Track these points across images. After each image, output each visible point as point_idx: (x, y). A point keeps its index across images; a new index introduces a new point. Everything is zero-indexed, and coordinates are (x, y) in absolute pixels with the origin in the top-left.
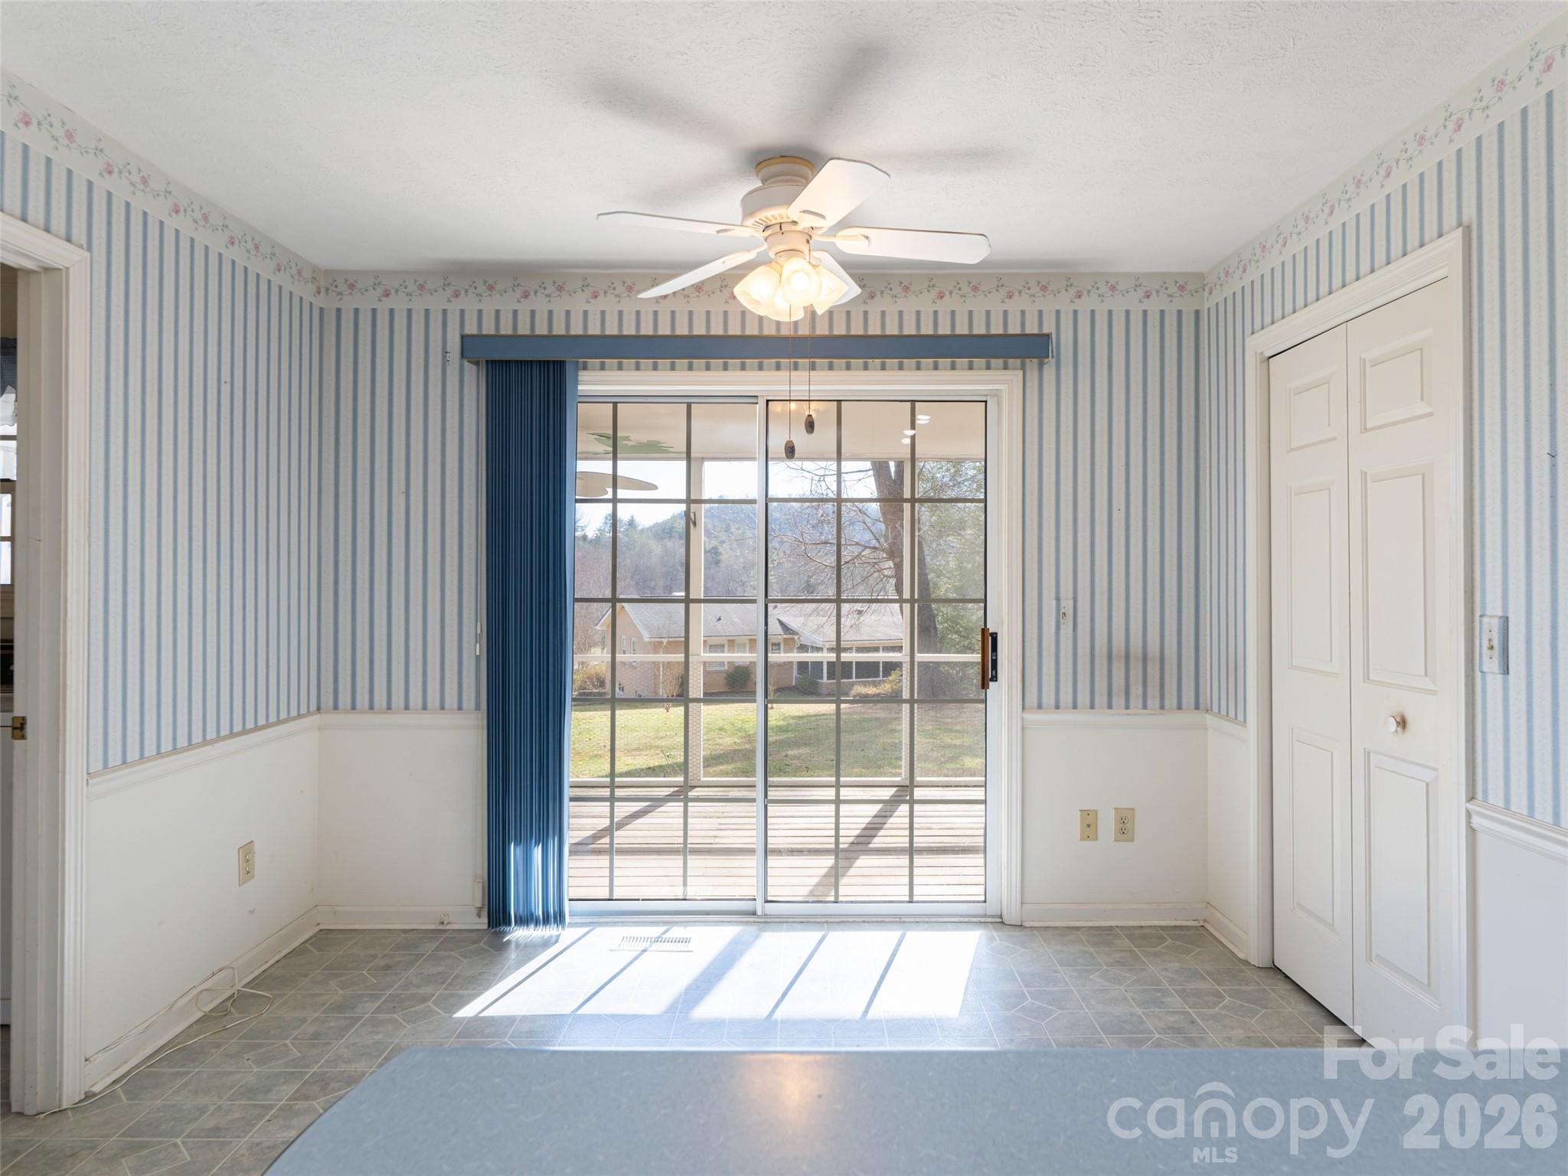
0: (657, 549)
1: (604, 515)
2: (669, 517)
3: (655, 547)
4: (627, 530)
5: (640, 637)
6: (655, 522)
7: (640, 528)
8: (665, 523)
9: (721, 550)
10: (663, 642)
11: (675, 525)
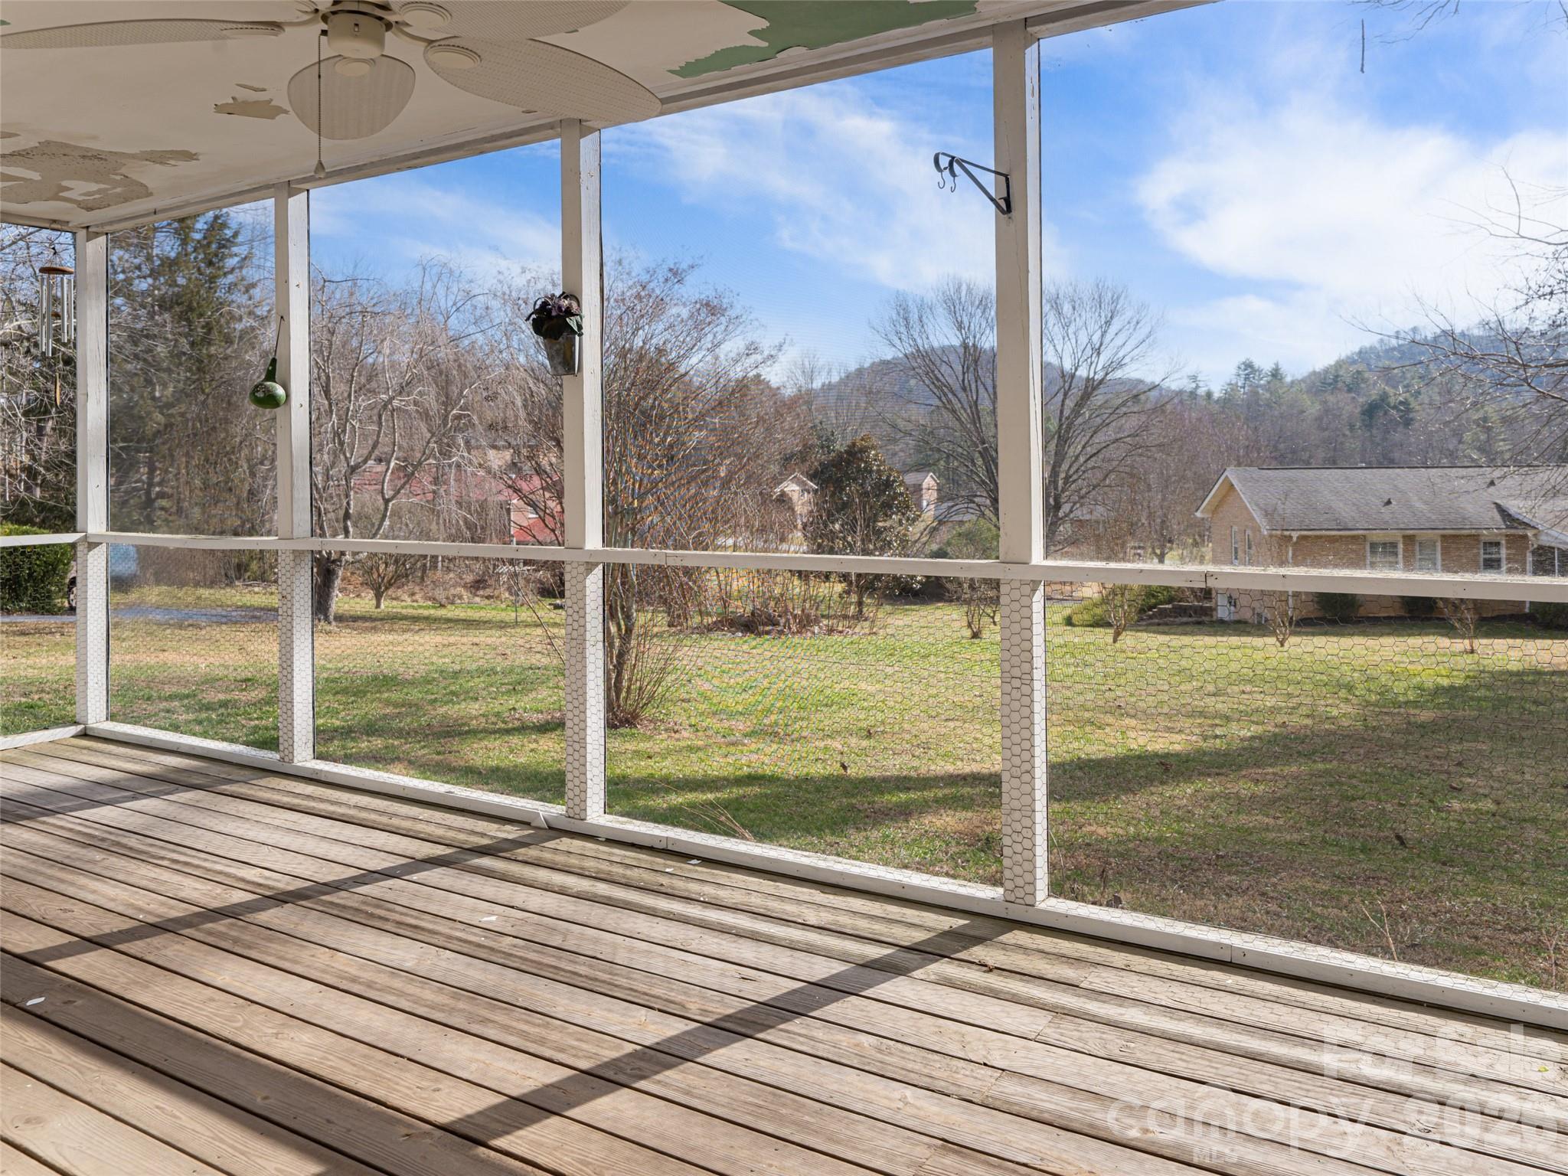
0: (1313, 408)
1: (1237, 364)
2: (1332, 363)
3: (1309, 403)
4: (1269, 382)
5: (1257, 529)
6: (1311, 370)
7: (1288, 379)
8: (1326, 371)
9: (1414, 404)
10: (1291, 537)
11: (1341, 373)
